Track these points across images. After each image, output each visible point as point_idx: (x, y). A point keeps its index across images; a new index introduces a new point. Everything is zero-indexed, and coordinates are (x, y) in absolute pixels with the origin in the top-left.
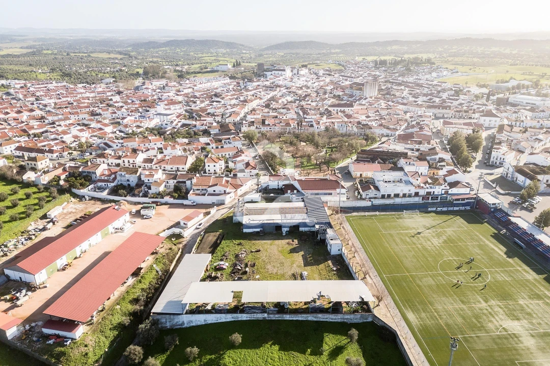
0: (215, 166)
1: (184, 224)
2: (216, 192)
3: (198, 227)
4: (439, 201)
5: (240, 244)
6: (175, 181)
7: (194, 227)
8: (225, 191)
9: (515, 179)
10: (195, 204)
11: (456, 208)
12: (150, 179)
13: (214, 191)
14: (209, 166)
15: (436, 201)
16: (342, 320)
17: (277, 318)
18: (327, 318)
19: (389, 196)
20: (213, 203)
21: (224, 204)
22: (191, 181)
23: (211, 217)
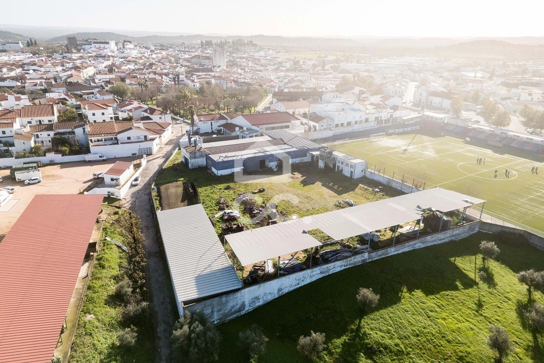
0: (103, 114)
1: (112, 180)
2: (132, 140)
3: (134, 183)
4: (390, 124)
5: (228, 188)
6: (52, 133)
7: (129, 184)
8: (145, 137)
9: (429, 103)
10: (105, 158)
11: (409, 129)
12: (7, 130)
13: (129, 138)
14: (94, 114)
15: (388, 124)
16: (450, 239)
17: (380, 255)
18: (435, 241)
19: (342, 125)
20: (133, 154)
21: (152, 154)
22: (84, 129)
23: (144, 170)
